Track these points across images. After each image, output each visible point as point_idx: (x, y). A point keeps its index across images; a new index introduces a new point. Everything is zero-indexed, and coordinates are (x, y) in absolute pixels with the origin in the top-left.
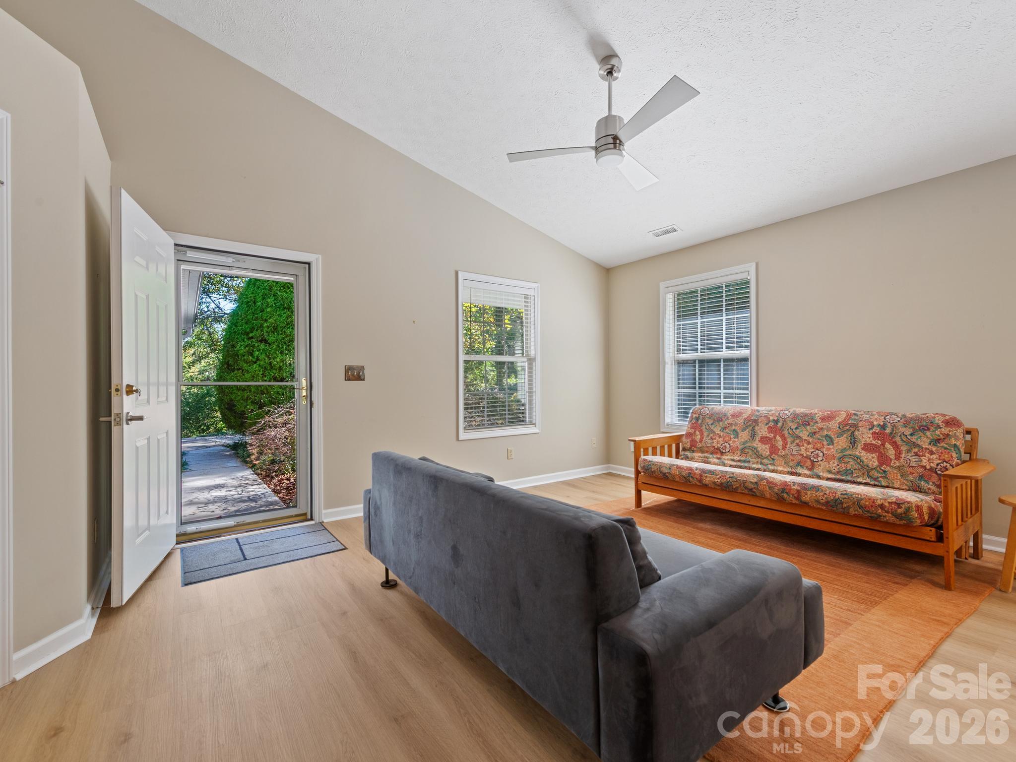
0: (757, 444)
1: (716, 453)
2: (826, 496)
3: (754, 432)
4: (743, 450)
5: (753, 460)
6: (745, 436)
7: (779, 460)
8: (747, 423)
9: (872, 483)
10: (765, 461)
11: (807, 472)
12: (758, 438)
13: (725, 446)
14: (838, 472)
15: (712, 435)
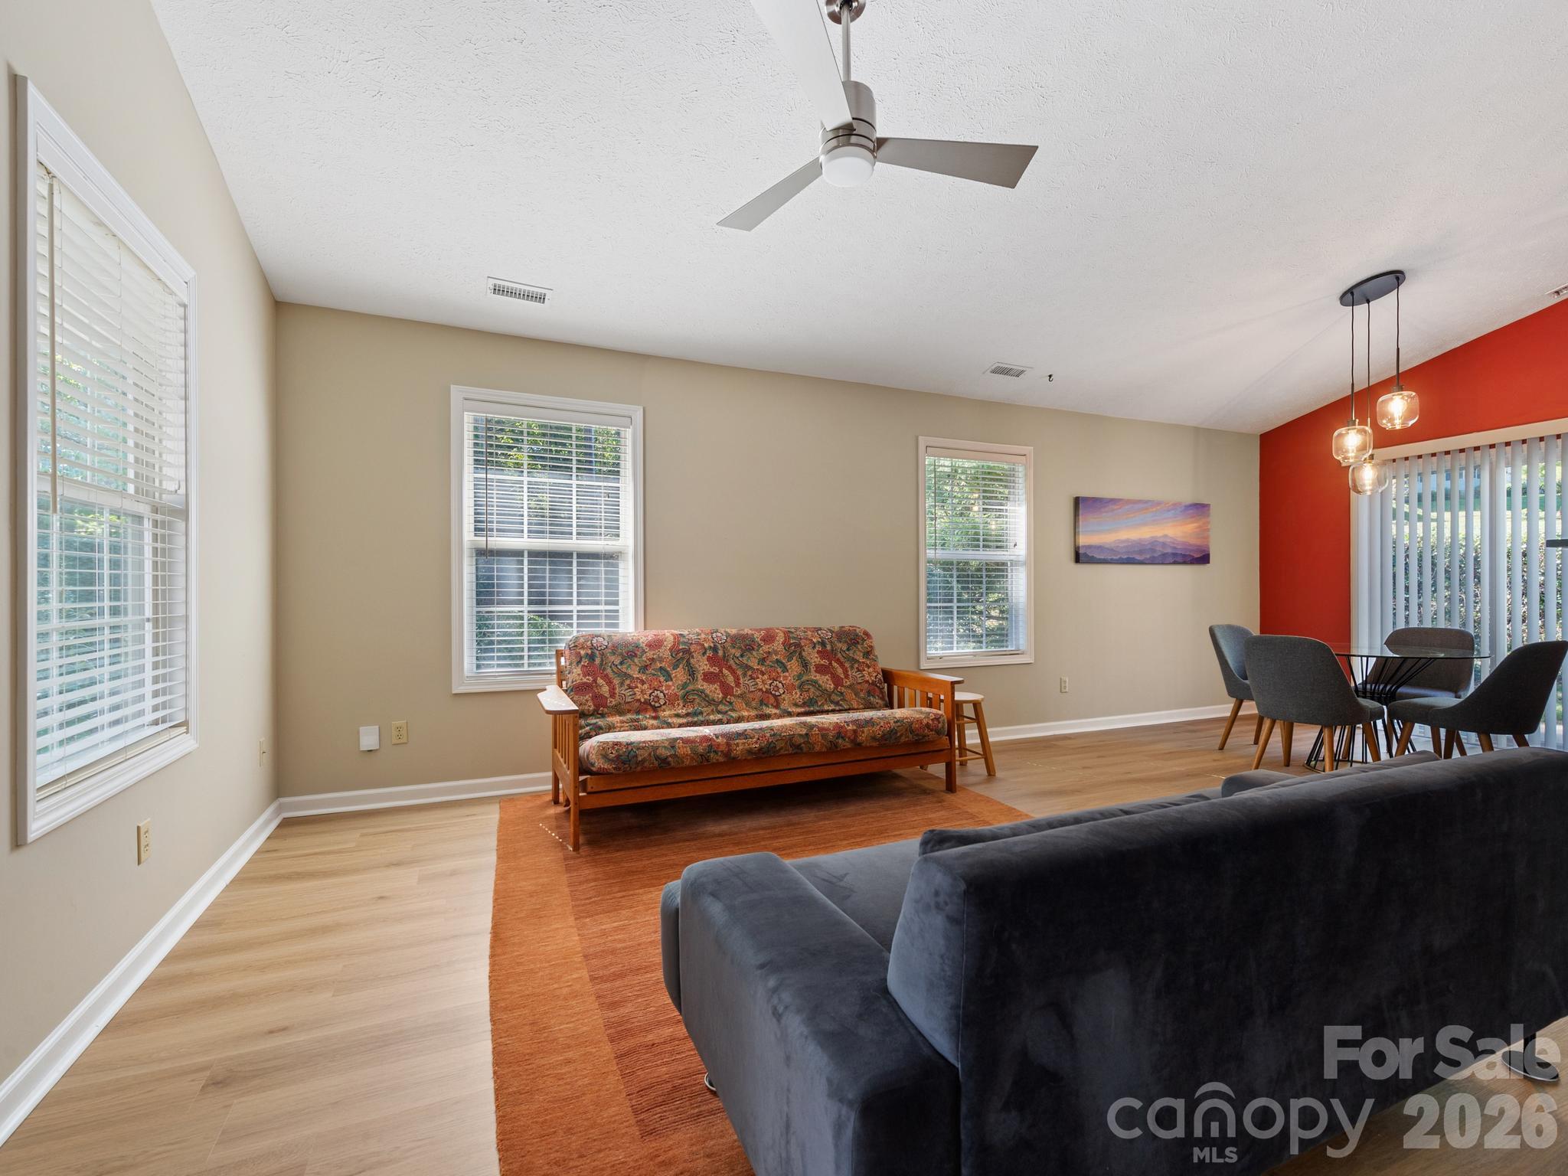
0: (701, 685)
1: (646, 710)
2: (882, 729)
3: (692, 668)
4: (685, 697)
5: (705, 709)
6: (680, 675)
7: (738, 703)
8: (676, 655)
9: (837, 708)
10: (721, 707)
11: (774, 711)
12: (700, 677)
13: (657, 696)
14: (804, 704)
15: (628, 682)
